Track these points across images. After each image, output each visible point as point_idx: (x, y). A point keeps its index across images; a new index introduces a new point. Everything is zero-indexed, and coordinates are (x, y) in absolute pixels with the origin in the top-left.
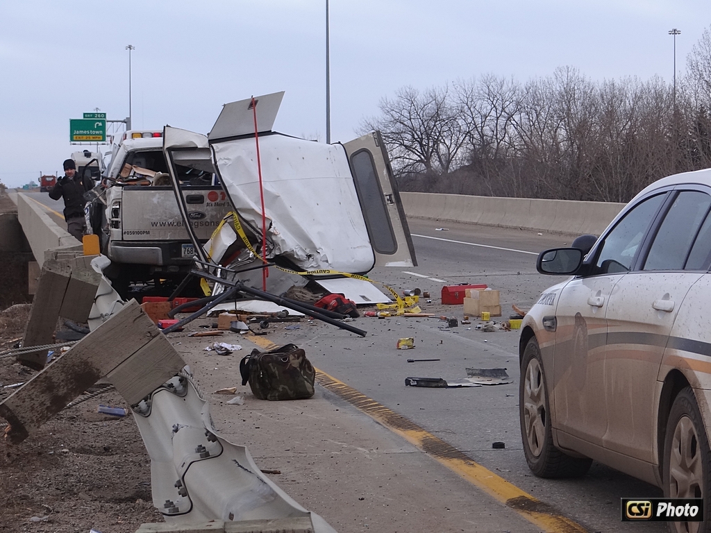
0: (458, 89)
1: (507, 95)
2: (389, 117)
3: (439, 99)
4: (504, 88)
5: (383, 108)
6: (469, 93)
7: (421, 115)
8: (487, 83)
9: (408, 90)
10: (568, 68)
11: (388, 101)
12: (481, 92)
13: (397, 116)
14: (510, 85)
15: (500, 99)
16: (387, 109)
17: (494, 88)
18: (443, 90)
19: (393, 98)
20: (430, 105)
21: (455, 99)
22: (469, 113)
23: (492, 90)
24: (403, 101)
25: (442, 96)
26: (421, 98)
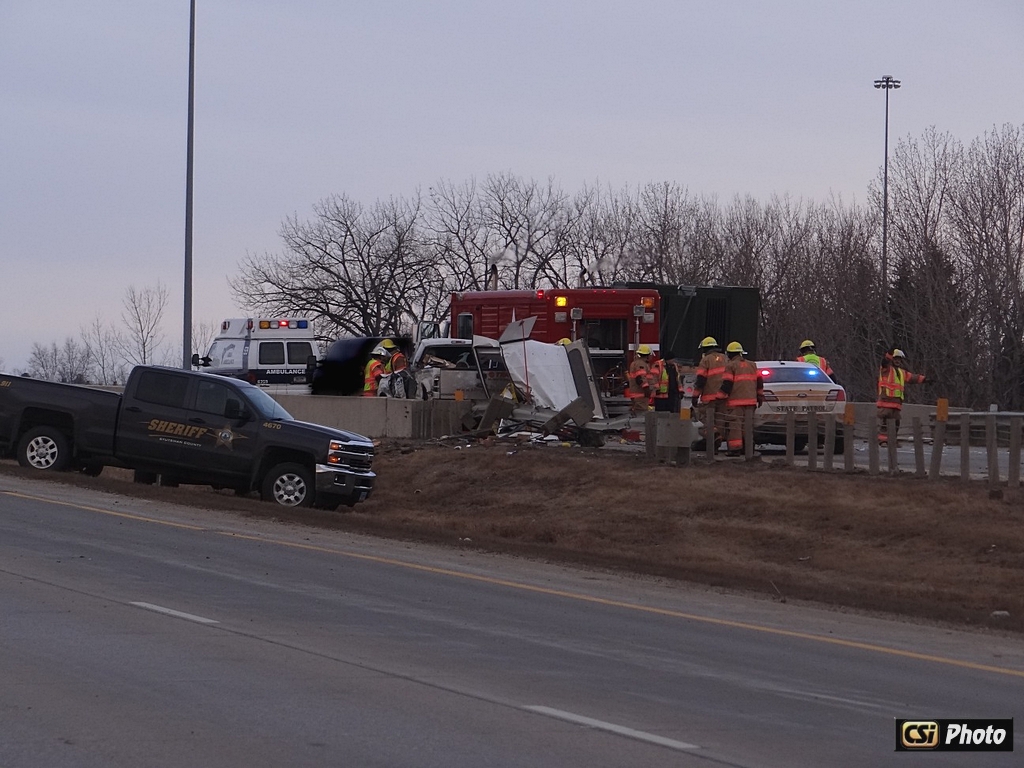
0: (440, 204)
1: (538, 218)
2: (299, 257)
3: (400, 221)
4: (532, 204)
5: (288, 238)
6: (461, 212)
7: (365, 254)
8: (498, 191)
9: (340, 204)
10: (667, 186)
11: (300, 224)
12: (487, 210)
13: (315, 255)
14: (545, 198)
15: (525, 224)
16: (297, 240)
17: (513, 203)
18: (411, 207)
19: (309, 219)
20: (382, 234)
21: (434, 224)
22: (462, 253)
23: (509, 208)
24: (329, 226)
25: (407, 217)
26: (365, 221)
